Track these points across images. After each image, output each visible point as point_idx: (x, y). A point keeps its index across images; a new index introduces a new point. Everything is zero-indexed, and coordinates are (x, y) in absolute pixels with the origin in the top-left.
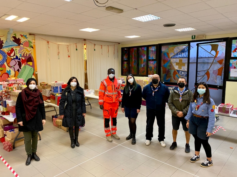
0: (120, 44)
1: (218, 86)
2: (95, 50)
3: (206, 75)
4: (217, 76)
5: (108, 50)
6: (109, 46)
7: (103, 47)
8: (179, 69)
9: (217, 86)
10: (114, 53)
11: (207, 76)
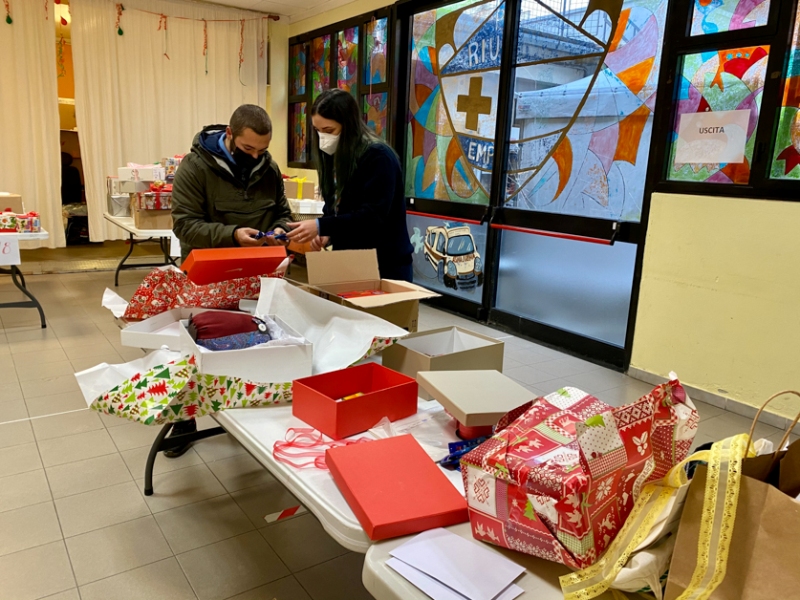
0: (277, 18)
1: (614, 226)
2: (121, 32)
3: (551, 159)
4: (610, 164)
5: (206, 42)
6: (211, 26)
7: (172, 24)
8: (467, 132)
9: (612, 222)
10: (241, 61)
11: (556, 166)
